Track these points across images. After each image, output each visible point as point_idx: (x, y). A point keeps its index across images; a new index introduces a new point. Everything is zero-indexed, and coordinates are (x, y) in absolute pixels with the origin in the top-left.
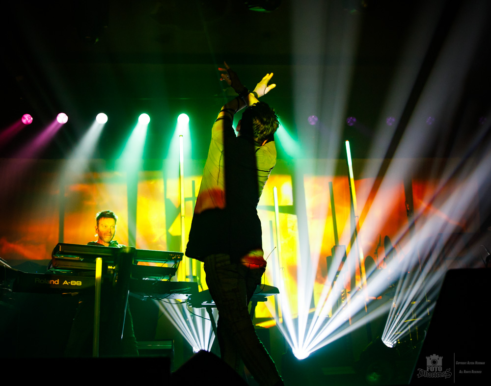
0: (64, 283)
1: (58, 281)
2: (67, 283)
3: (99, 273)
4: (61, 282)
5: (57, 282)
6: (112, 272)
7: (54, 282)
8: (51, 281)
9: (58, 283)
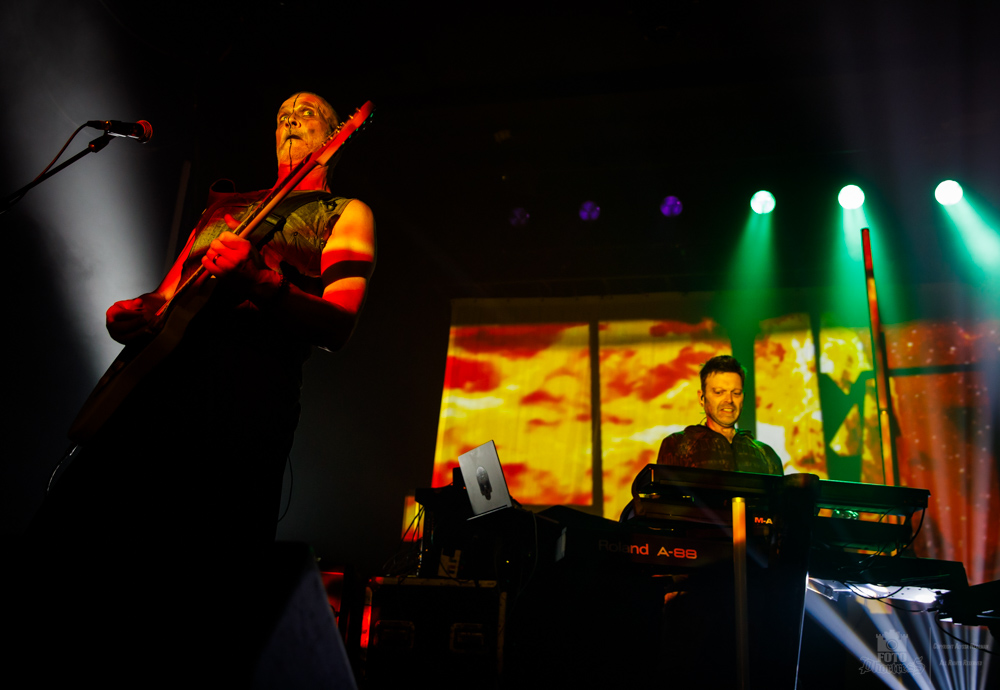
0: (660, 553)
1: (647, 548)
2: (666, 553)
3: (739, 532)
4: (654, 550)
5: (644, 550)
6: (766, 532)
7: (639, 550)
8: (632, 547)
9: (647, 553)
